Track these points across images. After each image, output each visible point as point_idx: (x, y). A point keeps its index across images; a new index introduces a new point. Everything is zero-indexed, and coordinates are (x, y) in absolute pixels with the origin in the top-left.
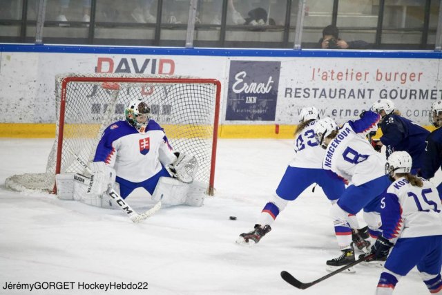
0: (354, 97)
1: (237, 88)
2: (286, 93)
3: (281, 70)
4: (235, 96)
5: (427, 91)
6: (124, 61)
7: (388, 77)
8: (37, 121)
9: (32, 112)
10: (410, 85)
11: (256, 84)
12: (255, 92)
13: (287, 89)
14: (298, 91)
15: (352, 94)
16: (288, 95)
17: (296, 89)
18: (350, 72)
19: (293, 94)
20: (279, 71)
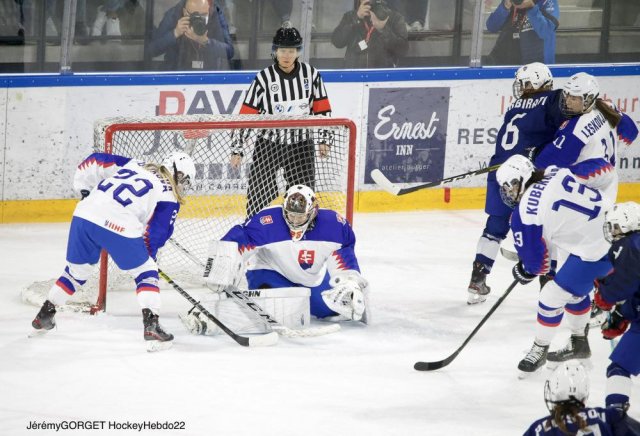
1: (382, 131)
2: (460, 137)
3: (451, 100)
6: (201, 95)
8: (67, 195)
9: (58, 181)
11: (410, 124)
12: (410, 138)
13: (461, 131)
14: (478, 133)
16: (463, 140)
17: (476, 130)
19: (471, 139)
20: (447, 102)
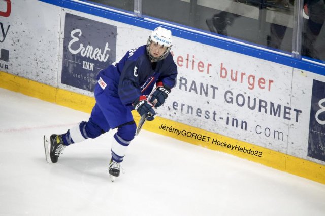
0: (196, 92)
4: (71, 57)
5: (279, 106)
7: (234, 76)
10: (258, 93)
15: (193, 87)
18: (191, 58)
